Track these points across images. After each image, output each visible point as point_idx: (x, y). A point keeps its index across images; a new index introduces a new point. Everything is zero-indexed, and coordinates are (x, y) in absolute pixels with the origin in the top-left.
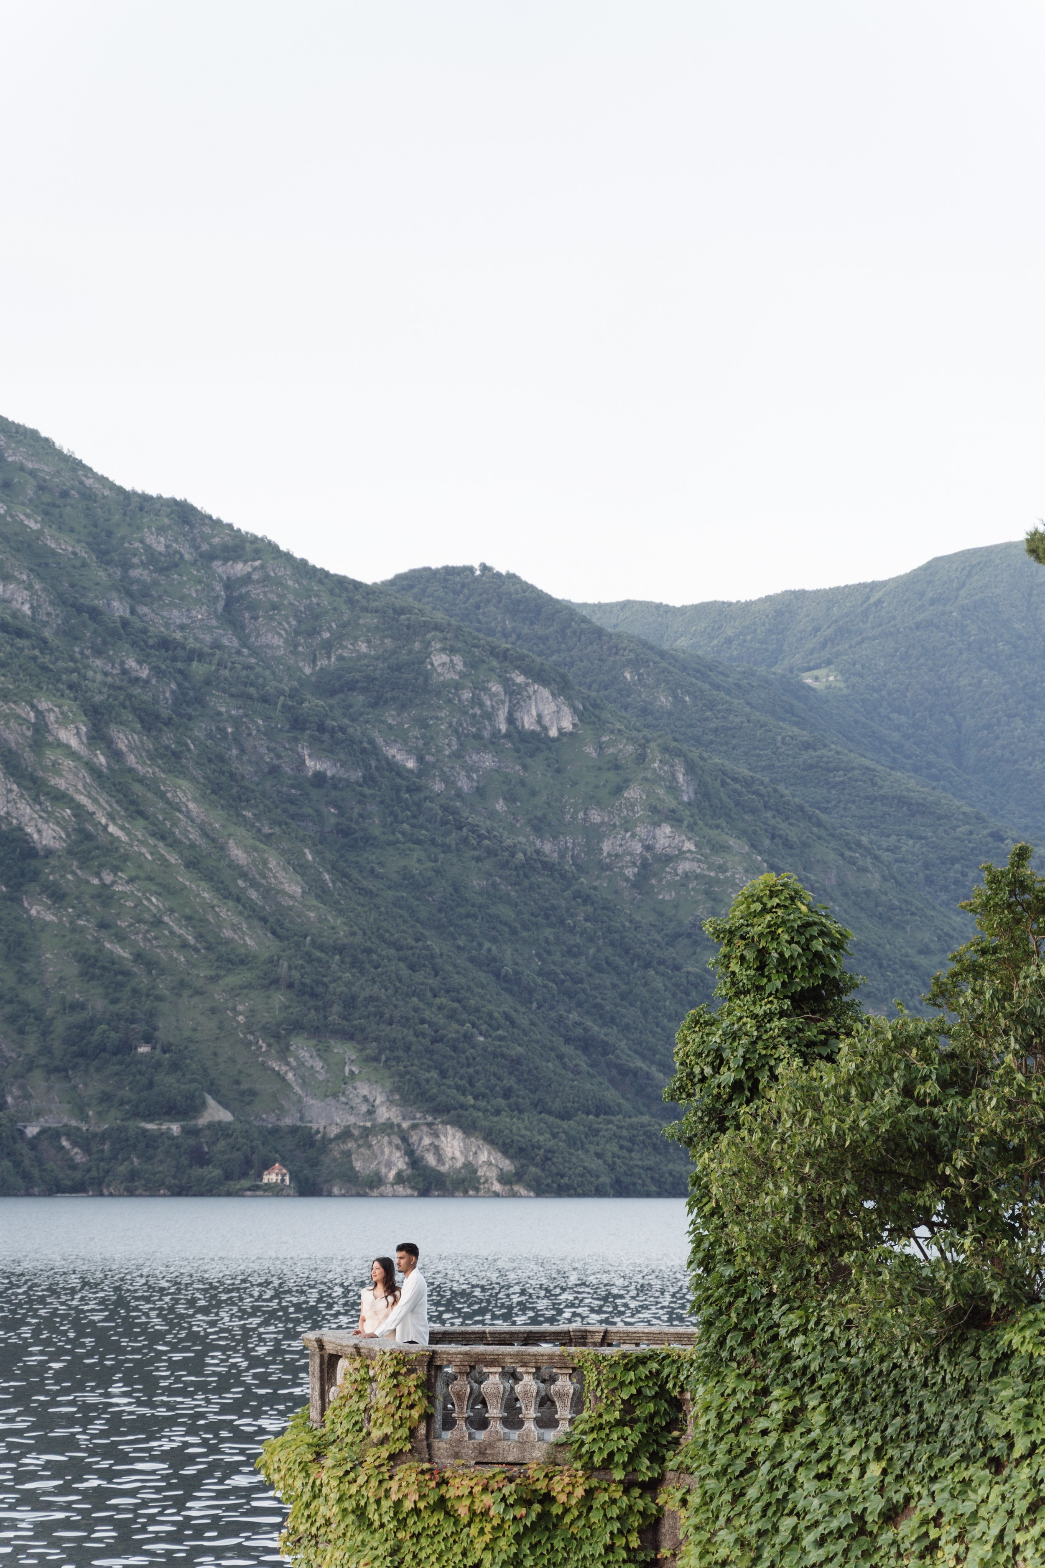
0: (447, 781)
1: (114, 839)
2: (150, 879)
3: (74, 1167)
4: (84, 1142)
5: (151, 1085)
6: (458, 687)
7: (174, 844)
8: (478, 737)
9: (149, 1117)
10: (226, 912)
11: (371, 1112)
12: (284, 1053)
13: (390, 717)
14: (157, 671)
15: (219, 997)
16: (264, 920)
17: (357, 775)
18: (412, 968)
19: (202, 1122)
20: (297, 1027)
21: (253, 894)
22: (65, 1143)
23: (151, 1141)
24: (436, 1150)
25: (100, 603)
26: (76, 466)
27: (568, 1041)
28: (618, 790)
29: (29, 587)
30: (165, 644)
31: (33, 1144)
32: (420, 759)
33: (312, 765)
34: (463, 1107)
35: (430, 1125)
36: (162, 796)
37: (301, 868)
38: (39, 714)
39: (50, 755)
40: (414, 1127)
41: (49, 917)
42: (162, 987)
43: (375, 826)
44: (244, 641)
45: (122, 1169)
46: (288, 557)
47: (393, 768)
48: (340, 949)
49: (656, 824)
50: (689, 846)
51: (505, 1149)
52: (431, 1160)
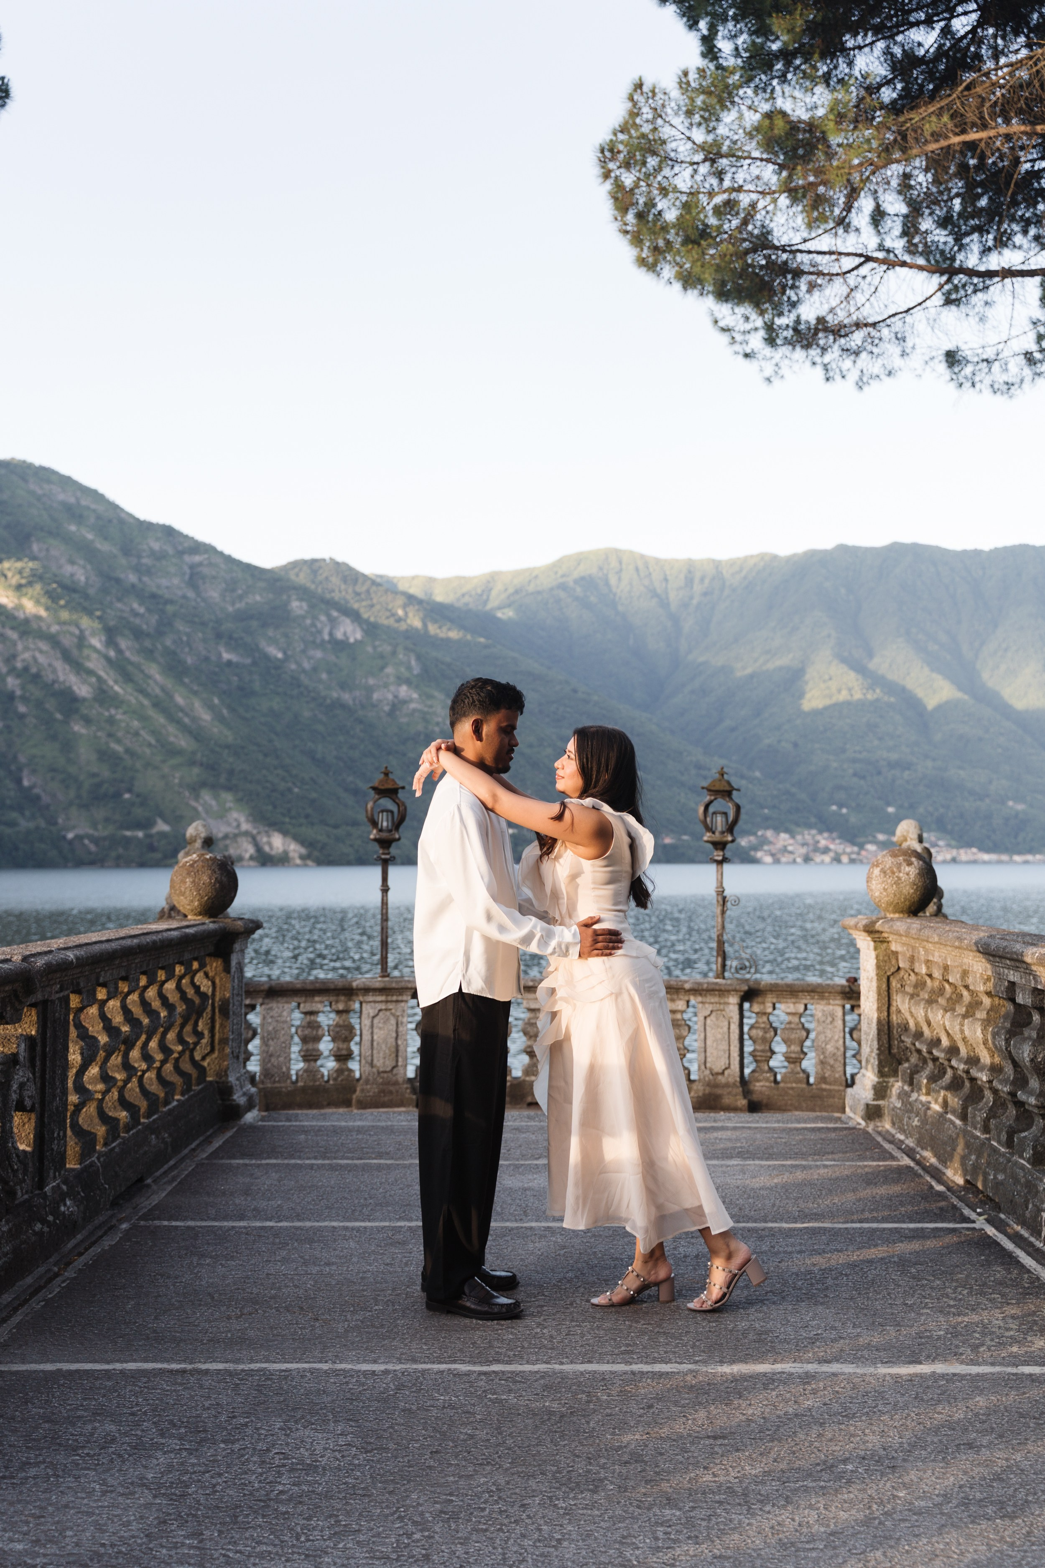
0: (298, 664)
1: (117, 693)
2: (134, 712)
3: (90, 853)
4: (95, 841)
5: (129, 813)
6: (304, 617)
7: (146, 695)
8: (314, 642)
9: (128, 828)
10: (171, 729)
11: (238, 826)
12: (197, 798)
13: (270, 632)
14: (148, 610)
15: (166, 770)
16: (190, 732)
17: (248, 661)
18: (266, 755)
19: (154, 830)
20: (204, 784)
21: (186, 720)
22: (86, 842)
23: (128, 841)
24: (270, 844)
25: (122, 576)
26: (115, 507)
27: (346, 790)
28: (382, 668)
29: (84, 567)
30: (154, 596)
31: (71, 842)
32: (285, 653)
33: (226, 656)
34: (283, 823)
35: (267, 832)
36: (142, 671)
37: (211, 707)
38: (82, 631)
39: (86, 652)
40: (259, 833)
41: (83, 731)
42: (138, 765)
43: (257, 686)
44: (198, 594)
45: (113, 854)
46: (221, 554)
47: (266, 657)
48: (228, 747)
49: (399, 685)
50: (415, 696)
51: (302, 842)
52: (267, 849)
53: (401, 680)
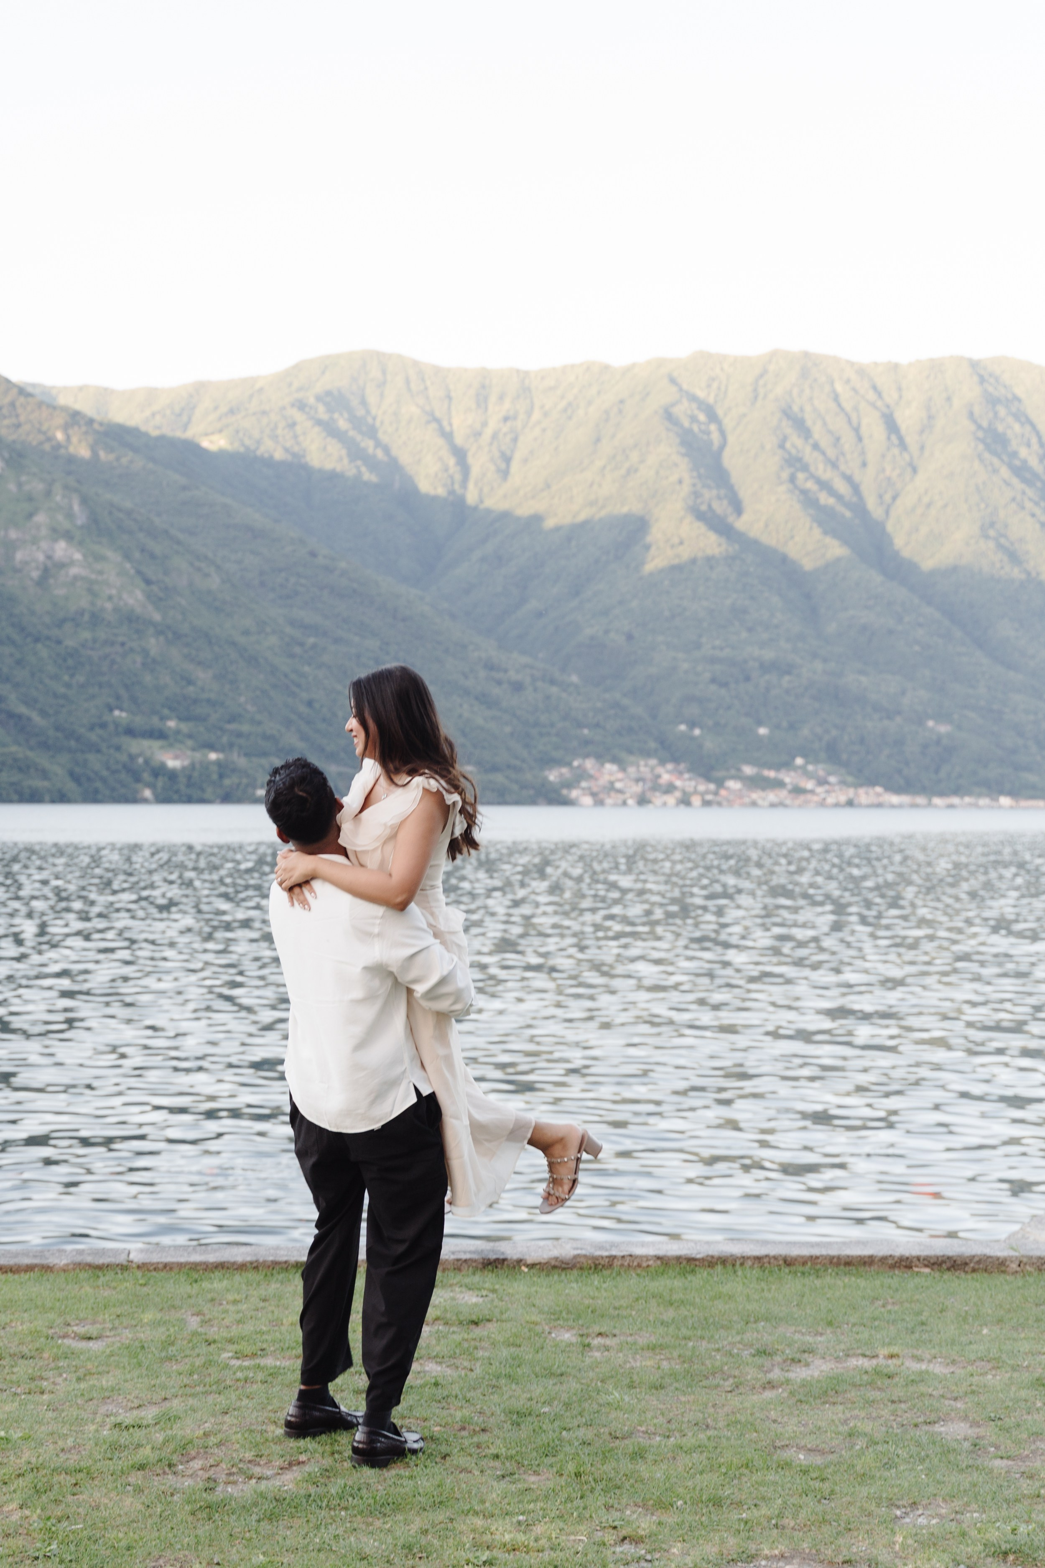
49: (55, 540)
50: (78, 556)
53: (56, 533)
